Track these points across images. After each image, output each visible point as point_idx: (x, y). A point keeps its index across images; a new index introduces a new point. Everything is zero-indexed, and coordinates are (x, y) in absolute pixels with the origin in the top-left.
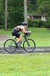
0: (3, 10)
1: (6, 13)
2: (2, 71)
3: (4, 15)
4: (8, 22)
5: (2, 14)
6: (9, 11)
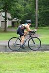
0: (33, 9)
1: (37, 12)
2: (33, 68)
3: (35, 14)
4: (39, 20)
5: (32, 13)
6: (39, 10)
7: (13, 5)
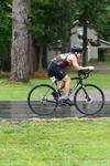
7: (102, 11)
